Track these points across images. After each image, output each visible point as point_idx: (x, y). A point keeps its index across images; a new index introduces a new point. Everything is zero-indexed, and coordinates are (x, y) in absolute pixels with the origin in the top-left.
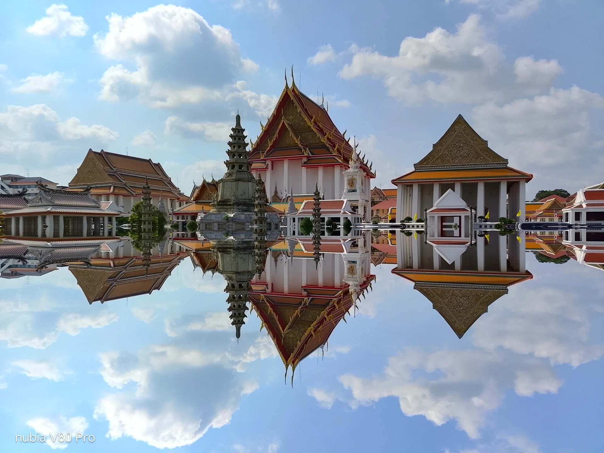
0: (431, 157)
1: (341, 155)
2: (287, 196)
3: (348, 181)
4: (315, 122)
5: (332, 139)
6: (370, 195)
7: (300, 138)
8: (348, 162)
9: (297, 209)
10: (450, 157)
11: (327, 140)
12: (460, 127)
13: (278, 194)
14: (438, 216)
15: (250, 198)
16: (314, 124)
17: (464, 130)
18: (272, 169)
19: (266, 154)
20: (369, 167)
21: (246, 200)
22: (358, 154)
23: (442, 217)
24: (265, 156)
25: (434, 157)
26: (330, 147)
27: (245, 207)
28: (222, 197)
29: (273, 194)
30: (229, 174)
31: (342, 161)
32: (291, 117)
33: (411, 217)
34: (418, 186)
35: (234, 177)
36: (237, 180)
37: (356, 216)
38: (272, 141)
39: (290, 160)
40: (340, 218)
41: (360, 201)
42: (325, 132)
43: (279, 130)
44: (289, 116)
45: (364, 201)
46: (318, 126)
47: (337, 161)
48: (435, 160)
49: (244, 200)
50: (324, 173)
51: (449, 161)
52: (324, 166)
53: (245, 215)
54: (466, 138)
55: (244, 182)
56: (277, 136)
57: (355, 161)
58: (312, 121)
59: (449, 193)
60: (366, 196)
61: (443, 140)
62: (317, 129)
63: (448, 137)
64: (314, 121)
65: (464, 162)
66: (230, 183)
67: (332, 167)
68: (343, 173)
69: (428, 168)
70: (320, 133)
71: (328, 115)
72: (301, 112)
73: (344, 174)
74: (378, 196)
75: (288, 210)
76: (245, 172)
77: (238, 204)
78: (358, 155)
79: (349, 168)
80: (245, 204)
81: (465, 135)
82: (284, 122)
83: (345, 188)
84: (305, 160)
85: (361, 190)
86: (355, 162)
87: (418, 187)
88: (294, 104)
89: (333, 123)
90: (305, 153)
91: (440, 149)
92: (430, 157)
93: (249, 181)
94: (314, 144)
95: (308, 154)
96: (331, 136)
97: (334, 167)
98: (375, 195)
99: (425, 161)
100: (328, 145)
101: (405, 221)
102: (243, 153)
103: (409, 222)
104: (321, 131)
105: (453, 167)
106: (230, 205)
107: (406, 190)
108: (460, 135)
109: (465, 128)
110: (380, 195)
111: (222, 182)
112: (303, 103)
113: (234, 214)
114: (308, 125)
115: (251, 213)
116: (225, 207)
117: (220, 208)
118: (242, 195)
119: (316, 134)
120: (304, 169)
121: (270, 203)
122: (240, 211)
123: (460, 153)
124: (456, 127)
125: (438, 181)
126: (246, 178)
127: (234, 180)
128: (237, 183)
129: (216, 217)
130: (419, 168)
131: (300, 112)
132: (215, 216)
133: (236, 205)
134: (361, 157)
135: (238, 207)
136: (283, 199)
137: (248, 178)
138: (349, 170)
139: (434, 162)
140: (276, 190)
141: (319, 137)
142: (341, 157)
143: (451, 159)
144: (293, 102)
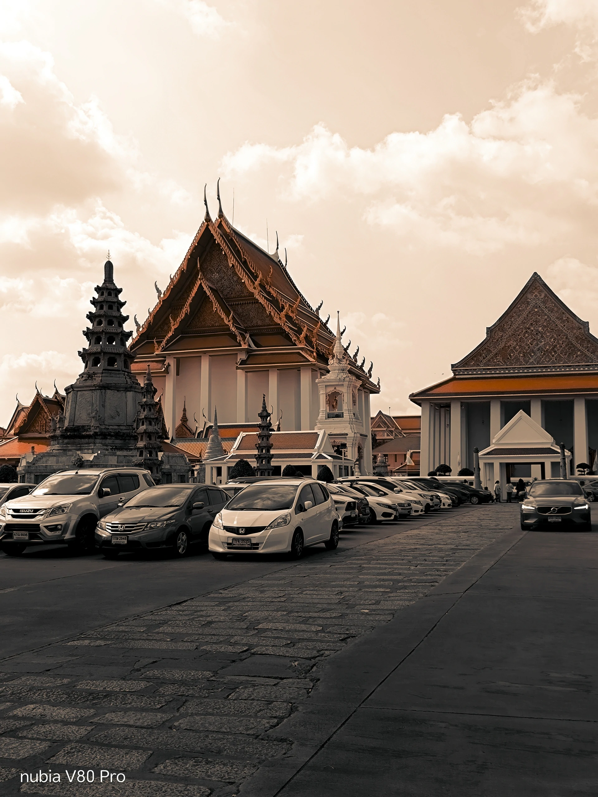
0: (484, 352)
1: (313, 348)
2: (207, 426)
3: (326, 396)
4: (262, 286)
5: (295, 318)
6: (370, 427)
7: (233, 316)
8: (326, 361)
9: (225, 451)
10: (520, 352)
11: (285, 319)
12: (536, 296)
13: (188, 422)
14: (501, 464)
15: (130, 421)
16: (259, 288)
17: (544, 302)
18: (178, 374)
19: (166, 344)
20: (366, 370)
21: (121, 428)
22: (345, 347)
23: (508, 465)
24: (163, 348)
25: (490, 351)
26: (291, 333)
27: (118, 442)
28: (72, 420)
29: (178, 423)
30: (86, 376)
31: (314, 358)
32: (216, 276)
33: (448, 465)
34: (461, 406)
35: (97, 380)
36: (104, 387)
37: (343, 463)
38: (179, 320)
39: (213, 357)
40: (311, 466)
41: (351, 435)
42: (282, 304)
43: (192, 300)
44: (212, 273)
45: (359, 435)
46: (269, 293)
47: (305, 360)
48: (492, 358)
49: (116, 427)
50: (280, 381)
51: (518, 360)
52: (280, 369)
53: (118, 456)
54: (548, 316)
55: (118, 391)
56: (189, 310)
57: (339, 359)
58: (257, 283)
59: (520, 419)
60: (362, 426)
61: (507, 319)
62: (265, 298)
63: (514, 315)
64: (259, 284)
65: (546, 361)
66: (90, 392)
67: (296, 370)
68: (317, 381)
69: (479, 373)
70: (271, 305)
71: (287, 273)
72: (235, 267)
73: (319, 383)
74: (385, 429)
75: (207, 453)
76: (121, 372)
77: (104, 435)
78: (346, 350)
79: (328, 372)
80: (117, 435)
81: (546, 311)
82: (201, 283)
83: (321, 409)
84: (242, 356)
85: (352, 415)
86: (340, 361)
87: (461, 409)
88: (222, 250)
89: (297, 289)
90: (242, 343)
91: (500, 336)
92: (481, 352)
93: (127, 389)
94: (261, 326)
95: (249, 346)
96: (292, 312)
97: (300, 370)
98: (379, 426)
99: (472, 359)
100: (287, 330)
101: (438, 473)
102: (117, 334)
103: (445, 475)
104: (274, 302)
105: (526, 371)
106: (89, 437)
107: (437, 414)
108: (536, 310)
109: (546, 298)
110: (388, 427)
111: (73, 390)
112: (238, 250)
113: (96, 454)
114: (248, 290)
115: (130, 453)
116: (77, 440)
117: (67, 444)
118: (113, 418)
119: (265, 307)
120: (241, 374)
121: (172, 440)
122: (107, 450)
123: (537, 344)
124: (529, 296)
125: (497, 396)
126: (121, 383)
127: (97, 388)
128: (103, 394)
129: (57, 462)
130: (461, 373)
131: (233, 266)
132: (55, 460)
133: (101, 437)
134: (351, 352)
135: (104, 441)
136: (198, 431)
137: (127, 384)
138: (328, 376)
139: (489, 360)
140: (184, 415)
141: (270, 314)
142: (312, 352)
143: (521, 355)
144: (220, 246)
